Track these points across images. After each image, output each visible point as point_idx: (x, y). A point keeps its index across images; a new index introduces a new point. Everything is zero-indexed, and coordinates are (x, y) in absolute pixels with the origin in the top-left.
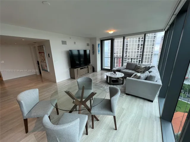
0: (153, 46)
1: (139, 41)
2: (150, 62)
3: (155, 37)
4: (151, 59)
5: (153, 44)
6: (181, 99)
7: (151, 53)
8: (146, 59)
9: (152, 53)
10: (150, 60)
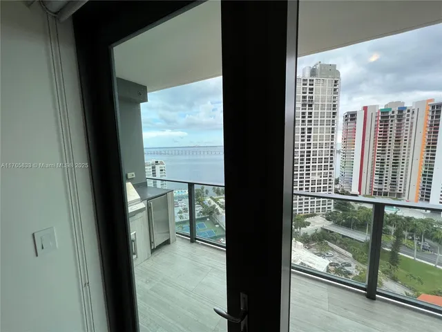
0: (333, 132)
1: (303, 121)
2: (330, 169)
3: (334, 113)
4: (331, 162)
5: (333, 129)
6: (413, 256)
7: (330, 149)
8: (322, 162)
9: (332, 147)
10: (329, 164)
